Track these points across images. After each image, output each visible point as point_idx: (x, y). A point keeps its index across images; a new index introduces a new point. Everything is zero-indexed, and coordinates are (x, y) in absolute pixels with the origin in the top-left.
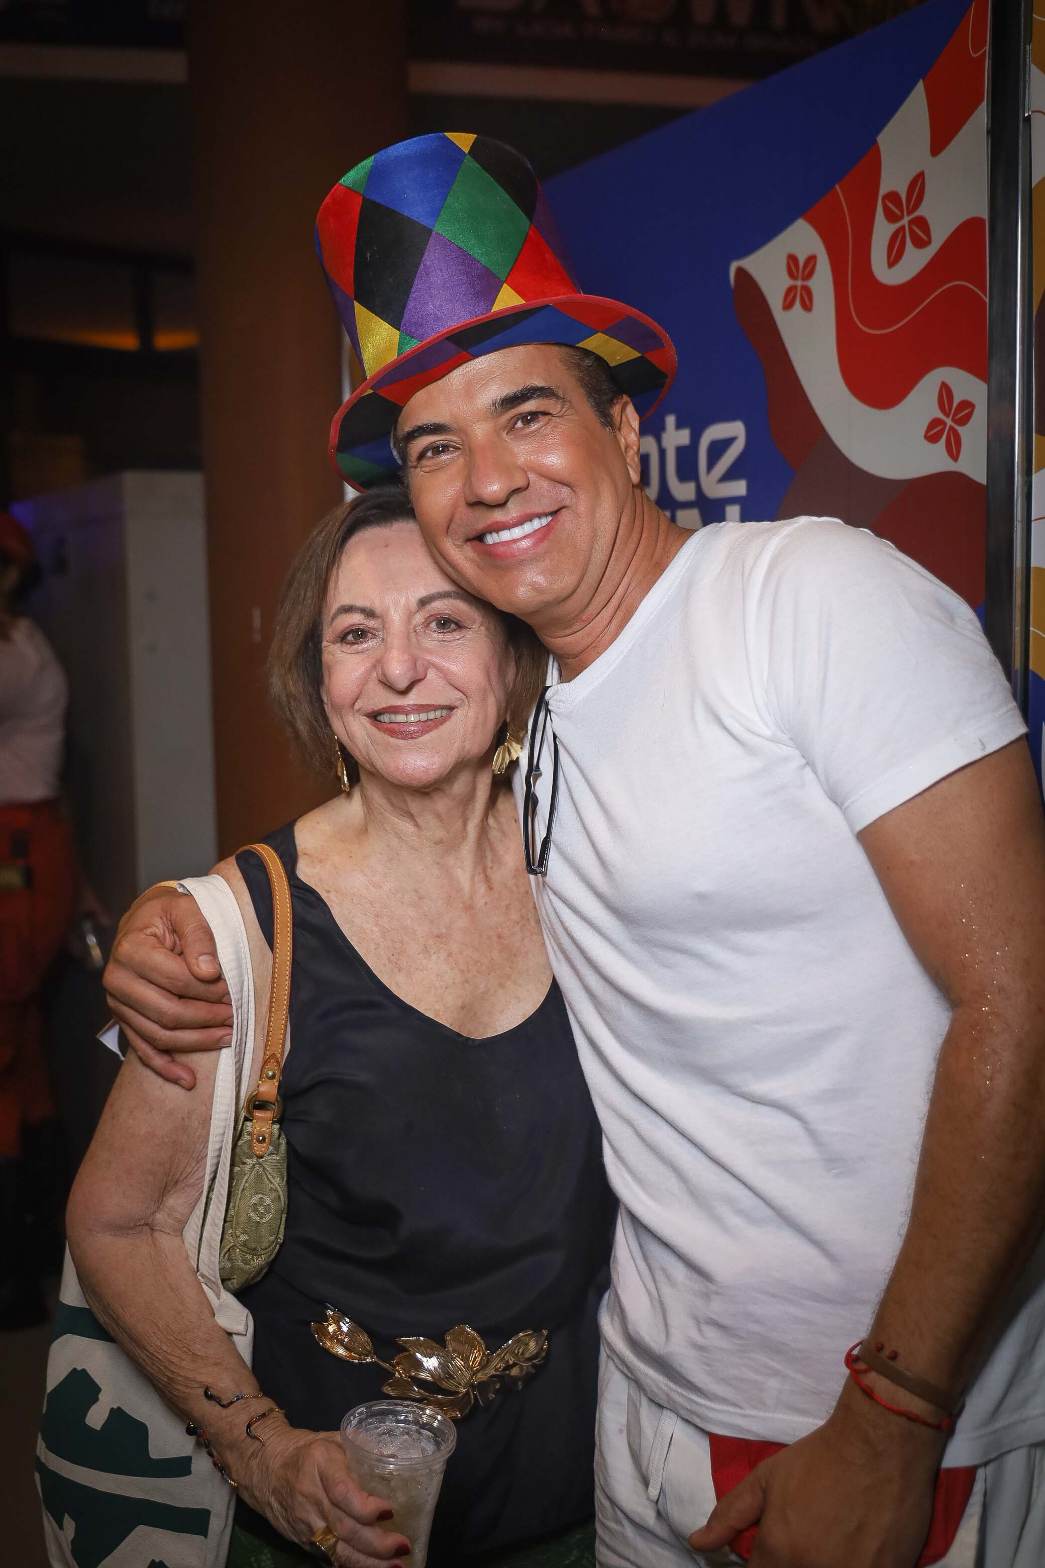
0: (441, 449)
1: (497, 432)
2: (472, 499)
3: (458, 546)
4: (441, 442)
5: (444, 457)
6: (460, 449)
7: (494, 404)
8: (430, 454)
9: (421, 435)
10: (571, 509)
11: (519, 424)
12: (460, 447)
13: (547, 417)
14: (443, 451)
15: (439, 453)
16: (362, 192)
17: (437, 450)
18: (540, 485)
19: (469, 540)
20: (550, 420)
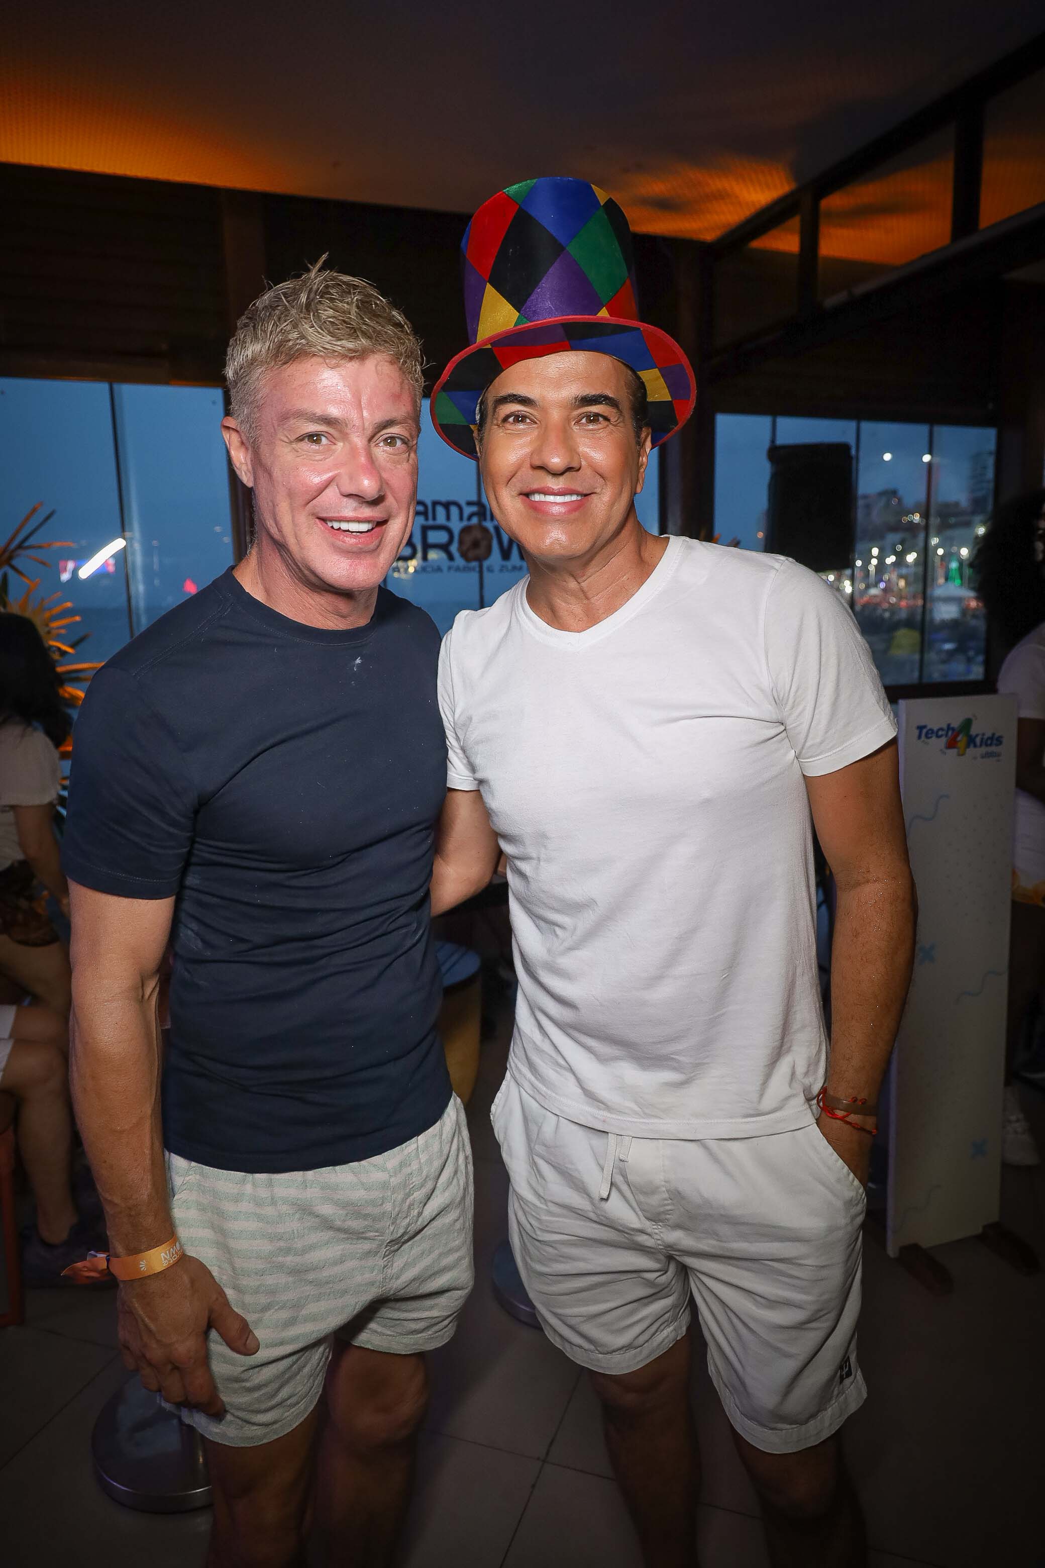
0: (520, 419)
1: (568, 420)
2: (538, 463)
3: (512, 496)
4: (523, 412)
5: (521, 426)
6: (536, 423)
7: (576, 398)
8: (511, 419)
9: (511, 402)
10: (599, 496)
11: (584, 421)
12: (538, 422)
13: (607, 423)
14: (522, 421)
15: (519, 421)
16: (520, 203)
17: (519, 418)
18: (586, 472)
19: (521, 494)
20: (608, 426)
